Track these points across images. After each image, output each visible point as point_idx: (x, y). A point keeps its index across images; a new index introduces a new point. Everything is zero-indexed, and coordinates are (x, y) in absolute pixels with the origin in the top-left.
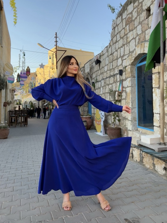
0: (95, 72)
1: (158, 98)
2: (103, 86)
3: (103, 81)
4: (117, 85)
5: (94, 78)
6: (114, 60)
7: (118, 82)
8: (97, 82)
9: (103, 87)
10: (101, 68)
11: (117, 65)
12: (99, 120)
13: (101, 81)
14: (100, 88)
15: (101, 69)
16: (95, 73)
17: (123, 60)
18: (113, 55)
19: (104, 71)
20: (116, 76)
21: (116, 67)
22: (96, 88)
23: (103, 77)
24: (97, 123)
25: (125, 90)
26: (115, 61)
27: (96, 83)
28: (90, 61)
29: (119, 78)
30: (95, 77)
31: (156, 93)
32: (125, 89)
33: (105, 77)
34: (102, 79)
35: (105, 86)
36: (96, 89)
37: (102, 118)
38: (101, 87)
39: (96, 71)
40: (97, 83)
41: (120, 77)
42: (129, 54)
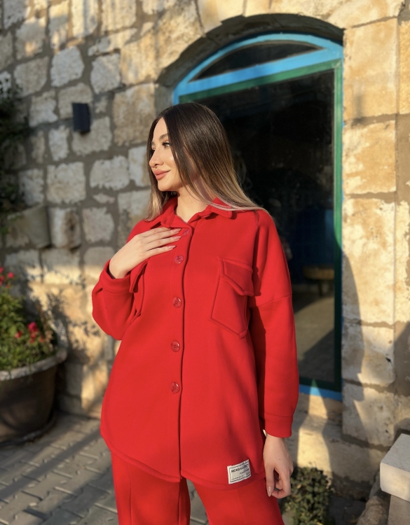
1: (391, 249)
4: (51, 176)
6: (26, 60)
7: (57, 164)
11: (49, 81)
17: (95, 57)
18: (13, 33)
20: (41, 133)
21: (38, 94)
25: (107, 204)
26: (33, 64)
29: (65, 146)
31: (372, 221)
32: (112, 200)
41: (70, 140)
42: (138, 25)
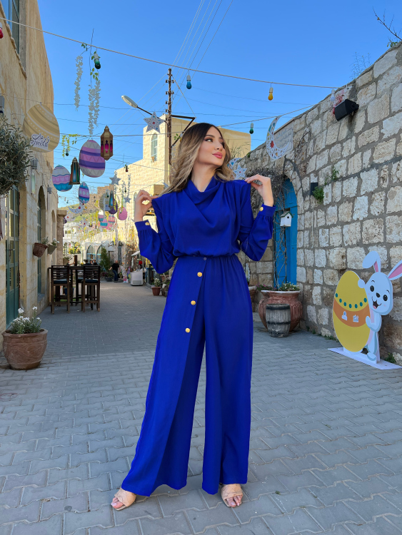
0: (324, 150)
2: (371, 189)
3: (374, 172)
5: (316, 173)
8: (336, 179)
9: (370, 195)
10: (357, 130)
12: (353, 309)
13: (358, 175)
14: (352, 200)
15: (360, 133)
16: (326, 152)
19: (382, 135)
22: (327, 201)
23: (372, 158)
24: (345, 317)
27: (326, 184)
28: (297, 121)
30: (324, 166)
33: (389, 158)
34: (367, 165)
35: (387, 190)
36: (328, 206)
37: (375, 304)
38: (358, 194)
39: (329, 147)
40: (338, 184)
